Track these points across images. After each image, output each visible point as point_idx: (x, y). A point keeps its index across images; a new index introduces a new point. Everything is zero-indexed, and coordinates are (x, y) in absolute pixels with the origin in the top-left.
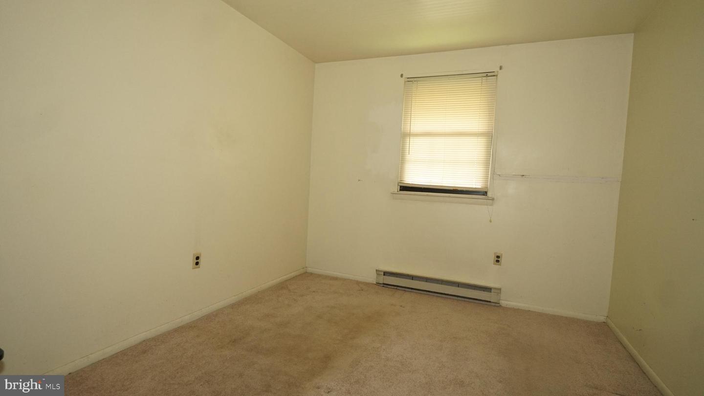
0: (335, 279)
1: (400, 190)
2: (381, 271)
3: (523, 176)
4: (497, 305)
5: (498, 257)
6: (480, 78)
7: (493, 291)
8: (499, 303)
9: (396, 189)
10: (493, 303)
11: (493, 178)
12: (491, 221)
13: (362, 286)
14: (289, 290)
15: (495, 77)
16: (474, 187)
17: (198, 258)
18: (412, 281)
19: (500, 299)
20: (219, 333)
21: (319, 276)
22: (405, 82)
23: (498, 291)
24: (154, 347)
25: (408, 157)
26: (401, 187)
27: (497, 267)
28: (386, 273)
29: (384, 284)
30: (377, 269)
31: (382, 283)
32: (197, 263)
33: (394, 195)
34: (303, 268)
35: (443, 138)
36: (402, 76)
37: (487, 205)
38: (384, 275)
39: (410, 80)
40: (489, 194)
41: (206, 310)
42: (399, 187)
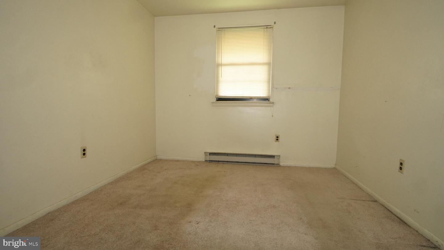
0: (178, 161)
1: (217, 101)
2: (208, 153)
3: (290, 88)
4: (278, 165)
5: (277, 137)
6: (263, 29)
7: (275, 157)
8: (279, 164)
9: (215, 100)
10: (276, 164)
11: (272, 90)
12: (272, 116)
13: (197, 164)
14: (149, 170)
15: (272, 29)
16: (262, 96)
17: (84, 150)
18: (227, 157)
19: (280, 162)
20: (107, 201)
21: (166, 160)
22: (217, 31)
23: (278, 157)
24: (59, 216)
25: (221, 79)
26: (217, 98)
27: (277, 143)
28: (211, 154)
29: (210, 161)
30: (205, 152)
31: (209, 160)
32: (84, 154)
33: (214, 104)
34: (154, 157)
35: (242, 66)
36: (214, 27)
37: (270, 107)
38: (210, 155)
39: (220, 29)
40: (271, 100)
41: (93, 188)
42: (216, 98)
